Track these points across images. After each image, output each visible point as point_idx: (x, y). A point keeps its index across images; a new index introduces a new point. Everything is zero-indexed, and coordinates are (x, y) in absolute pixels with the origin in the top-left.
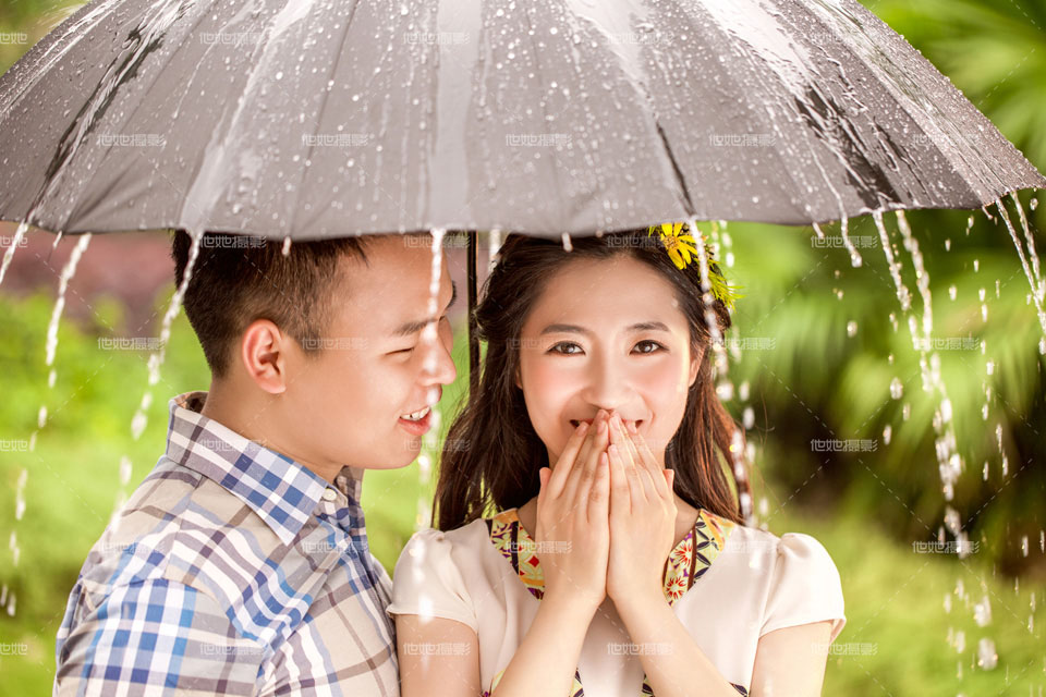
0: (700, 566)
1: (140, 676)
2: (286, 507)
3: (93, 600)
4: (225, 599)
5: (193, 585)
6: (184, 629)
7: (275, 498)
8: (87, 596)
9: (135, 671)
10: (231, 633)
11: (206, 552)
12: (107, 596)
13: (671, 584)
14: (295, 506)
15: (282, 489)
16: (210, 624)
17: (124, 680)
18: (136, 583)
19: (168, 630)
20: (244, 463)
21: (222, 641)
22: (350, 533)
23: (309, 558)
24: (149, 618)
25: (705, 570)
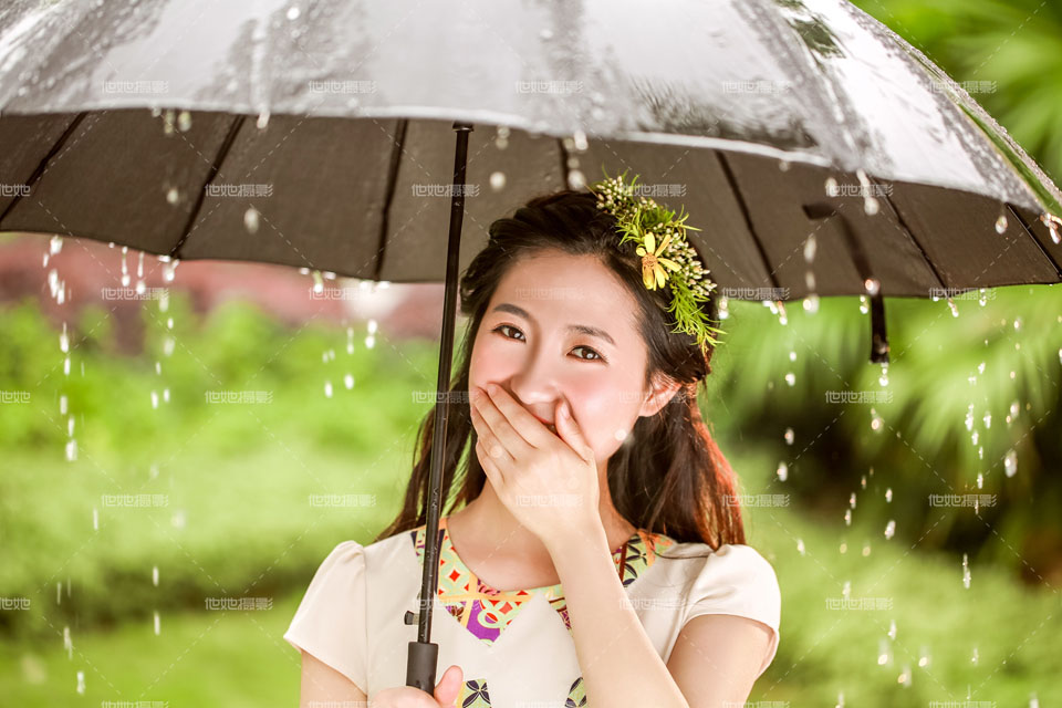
0: (628, 575)
25: (634, 580)
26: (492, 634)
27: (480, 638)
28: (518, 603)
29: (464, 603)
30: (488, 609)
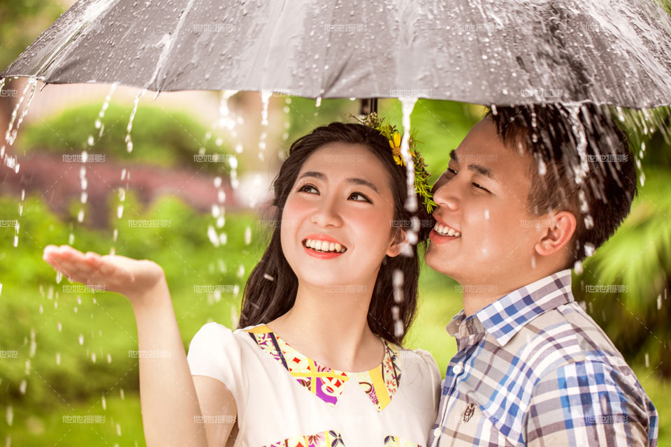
0: (398, 372)
13: (388, 383)
25: (401, 375)
26: (333, 400)
27: (327, 402)
28: (344, 382)
29: (310, 378)
30: (327, 383)
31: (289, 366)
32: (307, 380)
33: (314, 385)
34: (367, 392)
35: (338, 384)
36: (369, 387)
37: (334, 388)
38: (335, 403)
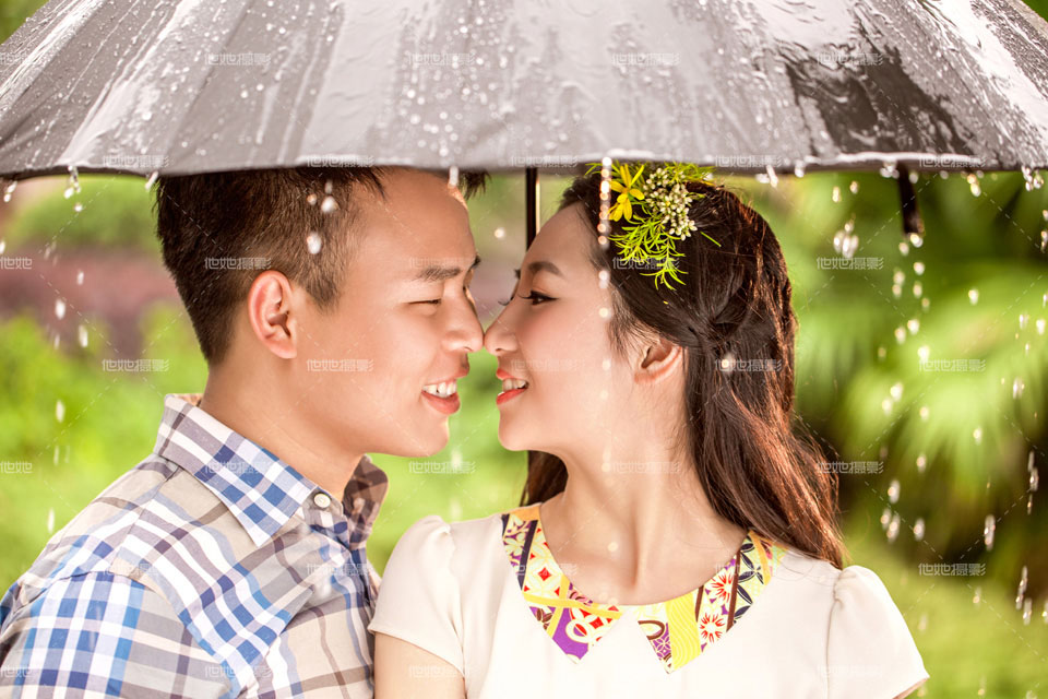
0: (741, 603)
1: (79, 680)
2: (265, 505)
3: (28, 594)
4: (178, 600)
5: (142, 581)
6: (128, 630)
7: (254, 495)
8: (23, 589)
9: (73, 674)
10: (187, 639)
11: (163, 547)
12: (44, 590)
13: (706, 621)
14: (275, 505)
15: (264, 486)
16: (159, 626)
17: (60, 685)
18: (78, 576)
19: (111, 629)
20: (225, 455)
21: (175, 648)
22: (349, 548)
23: (291, 569)
24: (91, 615)
25: (746, 608)
26: (579, 650)
27: (567, 653)
28: (609, 620)
29: (553, 609)
30: (579, 619)
31: (526, 583)
32: (547, 611)
33: (554, 622)
34: (650, 638)
35: (597, 623)
36: (658, 628)
37: (589, 628)
38: (580, 657)
